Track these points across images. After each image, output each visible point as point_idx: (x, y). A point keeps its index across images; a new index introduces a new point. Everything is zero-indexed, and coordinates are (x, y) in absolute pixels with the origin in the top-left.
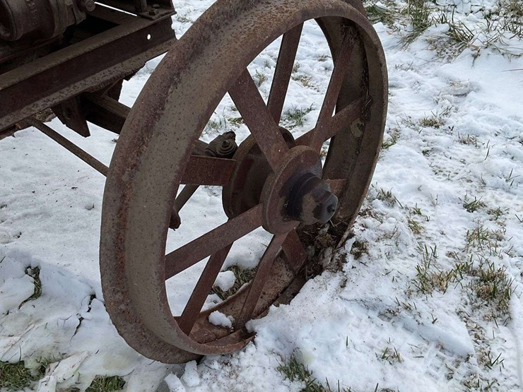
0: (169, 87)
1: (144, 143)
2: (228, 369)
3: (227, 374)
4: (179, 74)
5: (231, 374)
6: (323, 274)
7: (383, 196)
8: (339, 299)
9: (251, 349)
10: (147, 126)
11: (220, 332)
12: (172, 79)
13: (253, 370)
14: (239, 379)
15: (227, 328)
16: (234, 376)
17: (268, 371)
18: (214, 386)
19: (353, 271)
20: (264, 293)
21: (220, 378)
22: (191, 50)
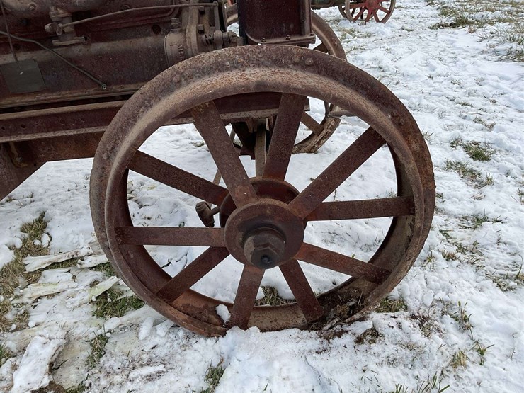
0: (141, 107)
1: (119, 139)
2: (185, 342)
3: (181, 344)
4: (149, 101)
5: (183, 346)
6: (311, 332)
7: (460, 317)
8: (304, 358)
9: (210, 342)
10: (121, 128)
11: (214, 320)
12: (143, 103)
13: (196, 354)
14: (184, 352)
15: (223, 321)
16: (183, 349)
17: (203, 363)
18: (168, 344)
19: (341, 349)
20: (276, 321)
21: (175, 343)
22: (162, 87)
